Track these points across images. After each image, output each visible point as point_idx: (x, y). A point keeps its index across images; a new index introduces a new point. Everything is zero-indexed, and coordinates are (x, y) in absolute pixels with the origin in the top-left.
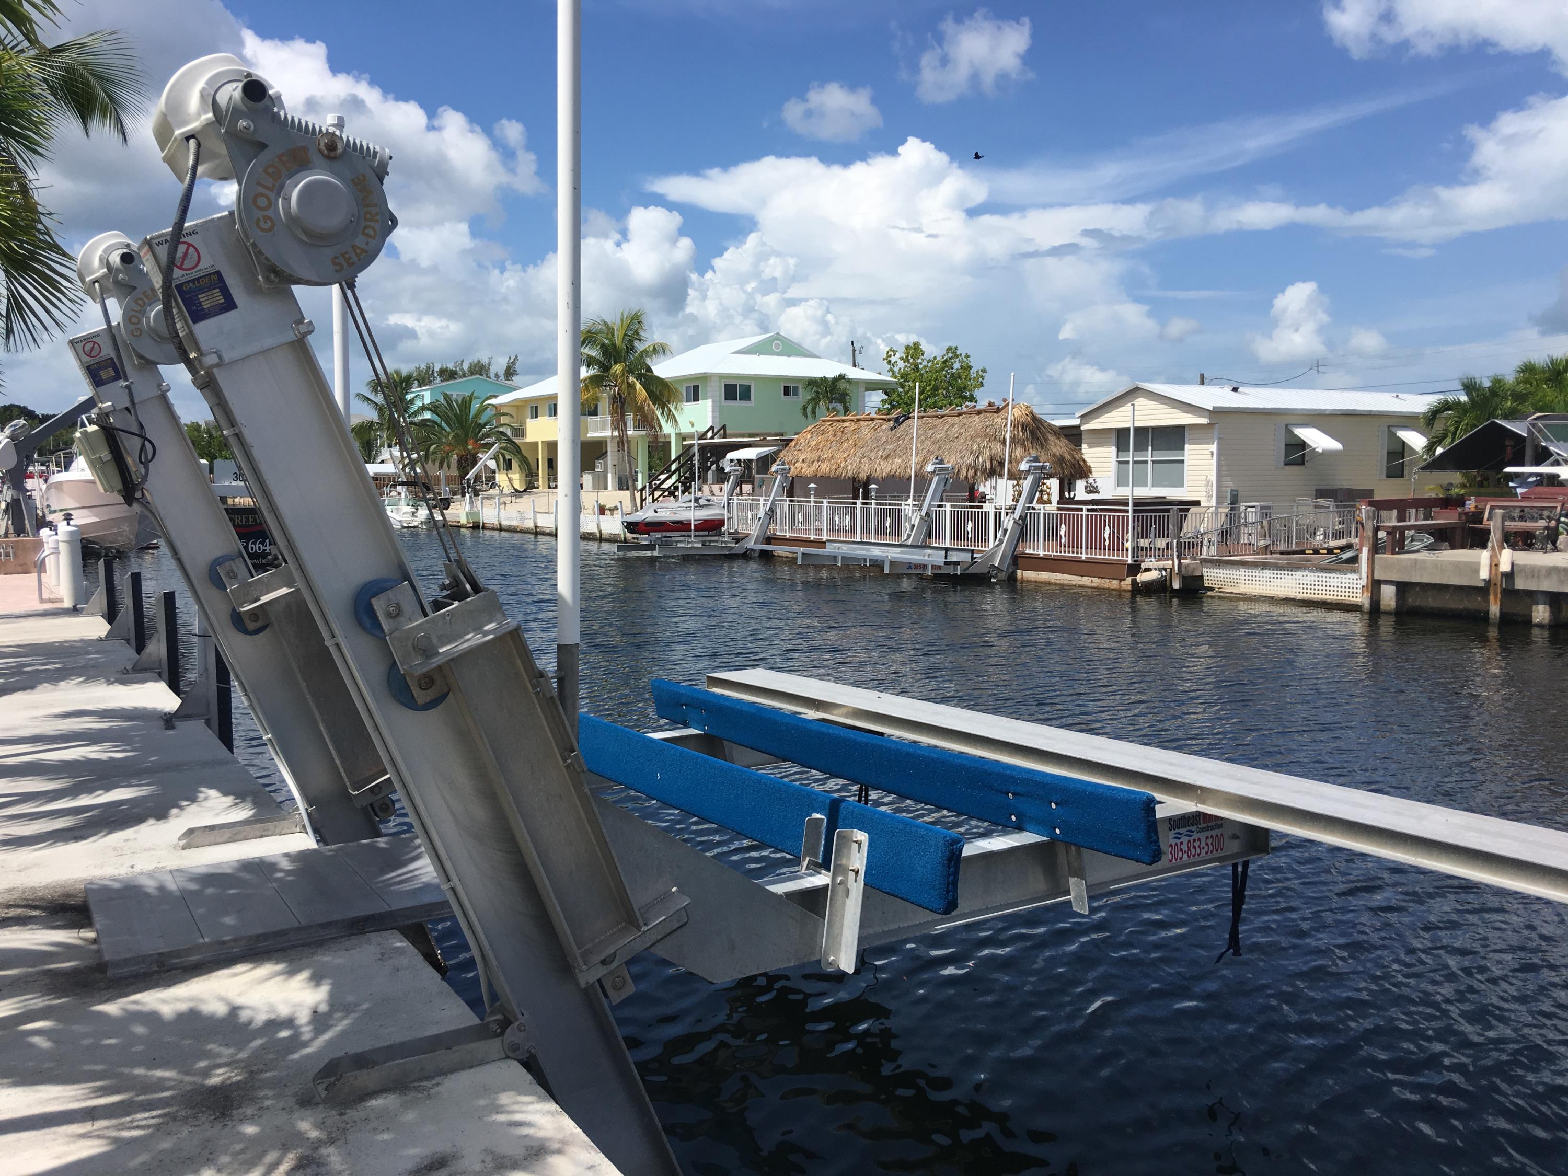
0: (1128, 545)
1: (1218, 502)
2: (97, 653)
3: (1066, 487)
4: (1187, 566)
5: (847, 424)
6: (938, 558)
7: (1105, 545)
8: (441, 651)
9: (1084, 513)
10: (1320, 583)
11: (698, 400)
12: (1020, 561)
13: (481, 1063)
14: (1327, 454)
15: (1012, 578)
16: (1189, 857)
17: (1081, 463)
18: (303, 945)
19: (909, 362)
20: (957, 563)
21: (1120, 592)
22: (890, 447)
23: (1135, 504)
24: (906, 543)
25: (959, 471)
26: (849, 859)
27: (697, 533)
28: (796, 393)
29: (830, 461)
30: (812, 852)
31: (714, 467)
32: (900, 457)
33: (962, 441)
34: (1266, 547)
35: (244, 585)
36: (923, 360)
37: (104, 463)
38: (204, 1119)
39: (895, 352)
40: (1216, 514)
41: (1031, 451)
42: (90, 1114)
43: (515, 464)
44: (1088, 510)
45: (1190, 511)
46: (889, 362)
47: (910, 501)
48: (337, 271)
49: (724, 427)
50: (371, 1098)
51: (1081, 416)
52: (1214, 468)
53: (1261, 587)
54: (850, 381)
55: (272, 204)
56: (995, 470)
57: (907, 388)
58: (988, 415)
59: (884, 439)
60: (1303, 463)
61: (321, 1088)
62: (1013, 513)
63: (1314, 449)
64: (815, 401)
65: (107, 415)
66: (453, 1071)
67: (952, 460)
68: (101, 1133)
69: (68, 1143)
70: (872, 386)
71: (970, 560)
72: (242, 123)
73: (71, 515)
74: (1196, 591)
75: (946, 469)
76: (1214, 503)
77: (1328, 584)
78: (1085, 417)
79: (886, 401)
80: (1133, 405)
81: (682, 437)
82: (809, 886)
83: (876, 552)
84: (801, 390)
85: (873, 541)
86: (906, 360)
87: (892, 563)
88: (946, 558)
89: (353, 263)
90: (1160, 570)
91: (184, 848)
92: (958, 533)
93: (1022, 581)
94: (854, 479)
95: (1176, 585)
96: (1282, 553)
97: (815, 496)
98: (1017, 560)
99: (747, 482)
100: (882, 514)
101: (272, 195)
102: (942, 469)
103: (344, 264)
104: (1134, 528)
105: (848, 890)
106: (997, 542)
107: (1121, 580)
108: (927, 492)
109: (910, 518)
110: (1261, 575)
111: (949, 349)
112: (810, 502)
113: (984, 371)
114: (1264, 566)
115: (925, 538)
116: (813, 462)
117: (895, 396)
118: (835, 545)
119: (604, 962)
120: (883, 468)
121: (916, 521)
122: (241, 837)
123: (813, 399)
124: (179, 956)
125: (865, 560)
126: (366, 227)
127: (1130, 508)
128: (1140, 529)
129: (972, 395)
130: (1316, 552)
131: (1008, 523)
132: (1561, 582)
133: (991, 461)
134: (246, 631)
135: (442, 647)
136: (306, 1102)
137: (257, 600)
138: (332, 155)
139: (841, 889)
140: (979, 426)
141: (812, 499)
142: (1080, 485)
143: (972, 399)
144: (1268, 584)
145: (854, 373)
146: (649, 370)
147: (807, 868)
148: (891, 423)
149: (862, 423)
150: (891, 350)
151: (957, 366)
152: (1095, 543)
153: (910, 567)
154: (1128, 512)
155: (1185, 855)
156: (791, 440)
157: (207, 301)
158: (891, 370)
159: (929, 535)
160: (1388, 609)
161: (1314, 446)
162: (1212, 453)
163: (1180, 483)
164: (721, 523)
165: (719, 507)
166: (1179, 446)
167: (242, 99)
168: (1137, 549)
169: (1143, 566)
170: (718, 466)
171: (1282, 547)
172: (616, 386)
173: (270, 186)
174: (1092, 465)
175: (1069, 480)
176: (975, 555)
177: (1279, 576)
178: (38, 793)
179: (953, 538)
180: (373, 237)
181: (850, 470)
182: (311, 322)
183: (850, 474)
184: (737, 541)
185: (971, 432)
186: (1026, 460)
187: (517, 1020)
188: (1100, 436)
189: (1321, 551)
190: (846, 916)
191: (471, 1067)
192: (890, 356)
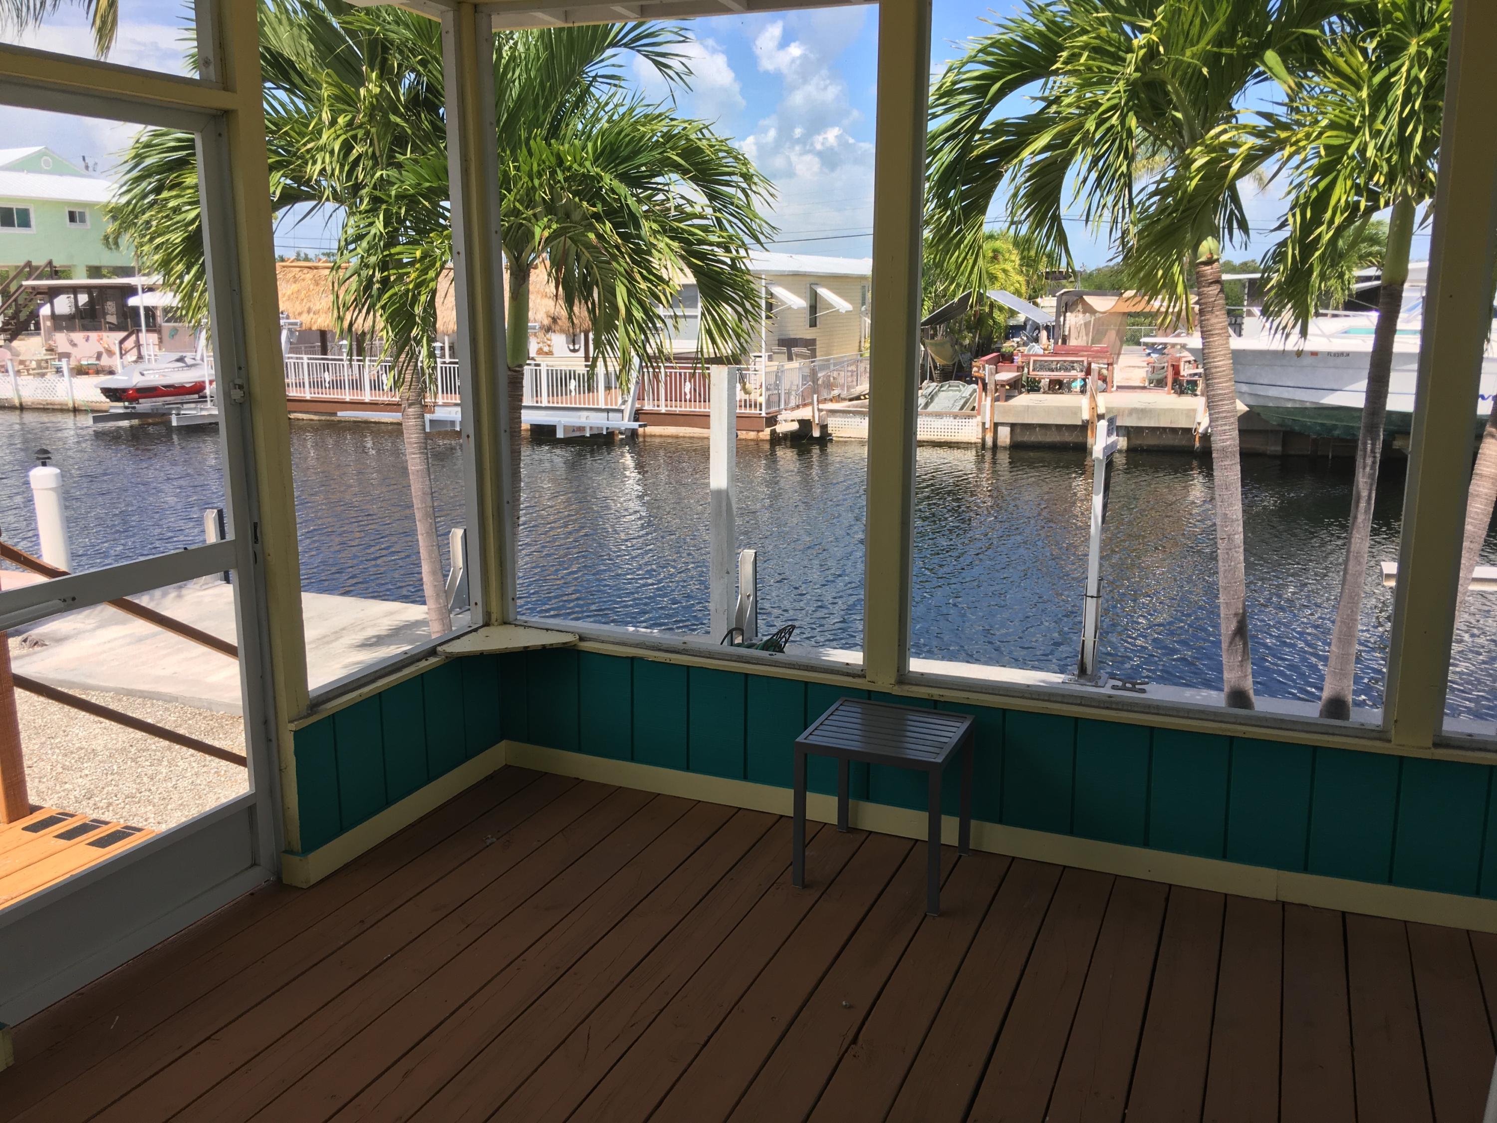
84: (89, 217)
90: (797, 421)
95: (816, 434)
107: (758, 431)
132: (1139, 419)
160: (1003, 445)
164: (204, 385)
169: (780, 418)
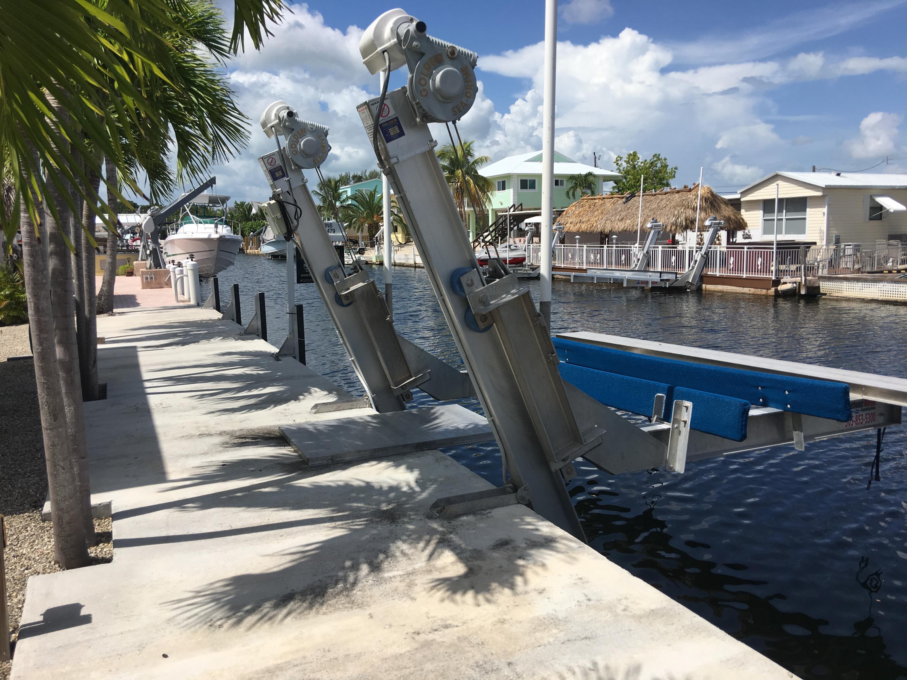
0: (773, 268)
1: (828, 243)
2: (221, 325)
3: (731, 234)
4: (810, 281)
5: (597, 201)
6: (656, 277)
7: (758, 269)
8: (491, 303)
9: (745, 250)
10: (894, 290)
11: (505, 189)
12: (704, 278)
13: (508, 505)
14: (897, 213)
15: (699, 290)
16: (856, 424)
17: (741, 221)
18: (396, 455)
19: (629, 163)
20: (668, 280)
21: (767, 296)
22: (623, 214)
23: (777, 244)
24: (635, 269)
25: (666, 227)
26: (681, 416)
27: (510, 265)
28: (562, 184)
29: (587, 222)
30: (658, 412)
31: (516, 228)
32: (630, 219)
33: (668, 209)
34: (859, 269)
35: (342, 281)
36: (638, 162)
37: (278, 219)
38: (385, 522)
39: (621, 158)
40: (828, 250)
41: (710, 214)
42: (331, 519)
43: (399, 229)
44: (748, 248)
45: (811, 248)
46: (617, 164)
47: (637, 245)
48: (454, 115)
49: (521, 205)
50: (460, 517)
51: (741, 193)
52: (825, 222)
53: (856, 293)
54: (595, 176)
55: (427, 83)
56: (689, 225)
57: (628, 179)
58: (684, 193)
59: (620, 209)
60: (881, 219)
61: (435, 512)
62: (701, 251)
63: (888, 210)
64: (574, 188)
65: (279, 195)
66: (495, 507)
67: (662, 220)
68: (342, 526)
69: (328, 530)
70: (607, 178)
71: (674, 278)
72: (415, 43)
73: (193, 255)
74: (815, 296)
75: (659, 226)
76: (824, 242)
77: (899, 290)
78: (744, 193)
79: (615, 187)
80: (778, 185)
81: (495, 211)
82: (660, 428)
83: (617, 274)
84: (565, 182)
85: (614, 268)
86: (627, 162)
87: (628, 281)
88: (660, 277)
89: (461, 111)
90: (793, 283)
91: (315, 413)
92: (666, 262)
93: (706, 290)
94: (601, 233)
95: (803, 292)
96: (869, 273)
97: (579, 244)
98: (703, 278)
99: (536, 236)
100: (619, 253)
101: (427, 79)
102: (656, 226)
103: (457, 111)
104: (776, 258)
105: (680, 432)
106: (690, 268)
107: (768, 289)
108: (647, 240)
109: (637, 255)
110: (857, 285)
111: (655, 156)
112: (576, 246)
113: (676, 168)
114: (857, 280)
115: (646, 267)
116: (577, 224)
117: (621, 184)
118: (593, 271)
119: (563, 460)
120: (620, 226)
121: (640, 256)
122: (341, 408)
123: (572, 187)
124: (340, 457)
125: (610, 279)
126: (467, 92)
127: (775, 246)
128: (780, 259)
129: (667, 183)
130: (890, 272)
131: (698, 257)
133: (686, 220)
134: (342, 305)
135: (492, 300)
136: (430, 517)
137: (349, 289)
138: (453, 57)
139: (676, 431)
140: (678, 200)
141: (577, 245)
142: (740, 234)
143: (668, 185)
144: (861, 290)
145: (597, 171)
146: (476, 172)
147: (656, 421)
148: (624, 200)
149: (606, 200)
150: (619, 157)
151: (659, 165)
152: (752, 267)
153: (638, 283)
154: (773, 249)
155: (854, 423)
156: (563, 211)
157: (392, 132)
158: (618, 169)
159: (648, 265)
161: (888, 208)
162: (824, 214)
163: (802, 231)
164: (524, 259)
165: (522, 250)
166: (803, 209)
167: (415, 31)
168: (778, 271)
169: (782, 281)
170: (518, 227)
171: (868, 269)
172: (458, 182)
173: (426, 74)
174: (748, 222)
175: (733, 231)
176: (678, 276)
177: (868, 286)
178: (230, 388)
179: (663, 266)
180: (470, 98)
181: (599, 228)
182: (436, 141)
183: (599, 230)
184: (533, 269)
185: (673, 203)
186: (709, 219)
187: (523, 485)
188: (753, 205)
189: (893, 272)
190: (679, 444)
191: (503, 506)
192: (618, 161)
